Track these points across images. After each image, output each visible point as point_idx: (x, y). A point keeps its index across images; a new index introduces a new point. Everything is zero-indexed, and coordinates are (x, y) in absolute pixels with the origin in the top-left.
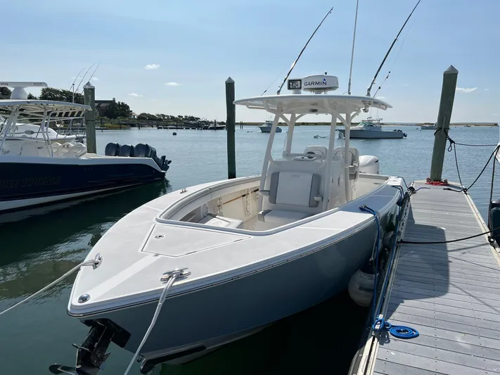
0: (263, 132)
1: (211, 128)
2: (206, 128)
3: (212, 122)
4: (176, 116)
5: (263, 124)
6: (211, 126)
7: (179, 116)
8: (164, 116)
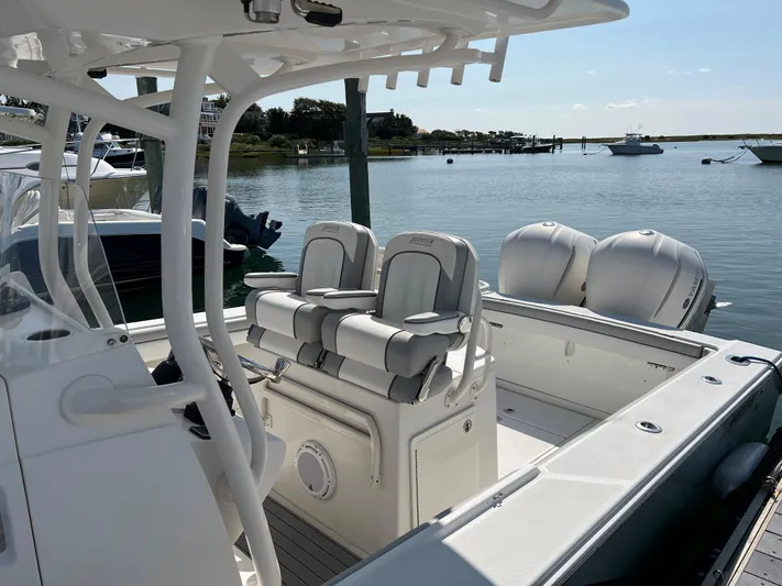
0: (614, 154)
1: (528, 151)
2: (518, 151)
3: (529, 140)
4: (486, 132)
5: (621, 139)
6: (527, 146)
7: (491, 132)
8: (466, 132)
